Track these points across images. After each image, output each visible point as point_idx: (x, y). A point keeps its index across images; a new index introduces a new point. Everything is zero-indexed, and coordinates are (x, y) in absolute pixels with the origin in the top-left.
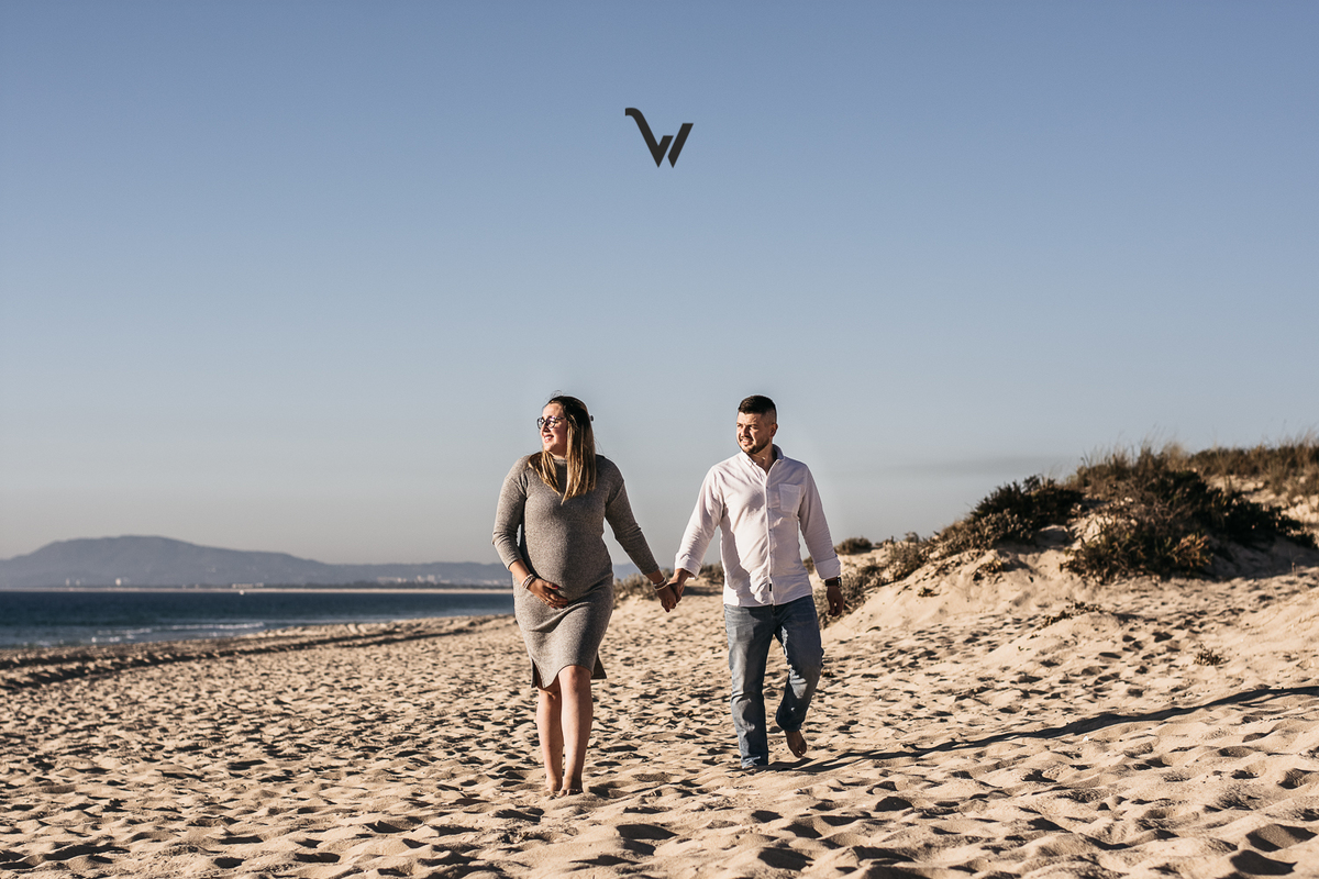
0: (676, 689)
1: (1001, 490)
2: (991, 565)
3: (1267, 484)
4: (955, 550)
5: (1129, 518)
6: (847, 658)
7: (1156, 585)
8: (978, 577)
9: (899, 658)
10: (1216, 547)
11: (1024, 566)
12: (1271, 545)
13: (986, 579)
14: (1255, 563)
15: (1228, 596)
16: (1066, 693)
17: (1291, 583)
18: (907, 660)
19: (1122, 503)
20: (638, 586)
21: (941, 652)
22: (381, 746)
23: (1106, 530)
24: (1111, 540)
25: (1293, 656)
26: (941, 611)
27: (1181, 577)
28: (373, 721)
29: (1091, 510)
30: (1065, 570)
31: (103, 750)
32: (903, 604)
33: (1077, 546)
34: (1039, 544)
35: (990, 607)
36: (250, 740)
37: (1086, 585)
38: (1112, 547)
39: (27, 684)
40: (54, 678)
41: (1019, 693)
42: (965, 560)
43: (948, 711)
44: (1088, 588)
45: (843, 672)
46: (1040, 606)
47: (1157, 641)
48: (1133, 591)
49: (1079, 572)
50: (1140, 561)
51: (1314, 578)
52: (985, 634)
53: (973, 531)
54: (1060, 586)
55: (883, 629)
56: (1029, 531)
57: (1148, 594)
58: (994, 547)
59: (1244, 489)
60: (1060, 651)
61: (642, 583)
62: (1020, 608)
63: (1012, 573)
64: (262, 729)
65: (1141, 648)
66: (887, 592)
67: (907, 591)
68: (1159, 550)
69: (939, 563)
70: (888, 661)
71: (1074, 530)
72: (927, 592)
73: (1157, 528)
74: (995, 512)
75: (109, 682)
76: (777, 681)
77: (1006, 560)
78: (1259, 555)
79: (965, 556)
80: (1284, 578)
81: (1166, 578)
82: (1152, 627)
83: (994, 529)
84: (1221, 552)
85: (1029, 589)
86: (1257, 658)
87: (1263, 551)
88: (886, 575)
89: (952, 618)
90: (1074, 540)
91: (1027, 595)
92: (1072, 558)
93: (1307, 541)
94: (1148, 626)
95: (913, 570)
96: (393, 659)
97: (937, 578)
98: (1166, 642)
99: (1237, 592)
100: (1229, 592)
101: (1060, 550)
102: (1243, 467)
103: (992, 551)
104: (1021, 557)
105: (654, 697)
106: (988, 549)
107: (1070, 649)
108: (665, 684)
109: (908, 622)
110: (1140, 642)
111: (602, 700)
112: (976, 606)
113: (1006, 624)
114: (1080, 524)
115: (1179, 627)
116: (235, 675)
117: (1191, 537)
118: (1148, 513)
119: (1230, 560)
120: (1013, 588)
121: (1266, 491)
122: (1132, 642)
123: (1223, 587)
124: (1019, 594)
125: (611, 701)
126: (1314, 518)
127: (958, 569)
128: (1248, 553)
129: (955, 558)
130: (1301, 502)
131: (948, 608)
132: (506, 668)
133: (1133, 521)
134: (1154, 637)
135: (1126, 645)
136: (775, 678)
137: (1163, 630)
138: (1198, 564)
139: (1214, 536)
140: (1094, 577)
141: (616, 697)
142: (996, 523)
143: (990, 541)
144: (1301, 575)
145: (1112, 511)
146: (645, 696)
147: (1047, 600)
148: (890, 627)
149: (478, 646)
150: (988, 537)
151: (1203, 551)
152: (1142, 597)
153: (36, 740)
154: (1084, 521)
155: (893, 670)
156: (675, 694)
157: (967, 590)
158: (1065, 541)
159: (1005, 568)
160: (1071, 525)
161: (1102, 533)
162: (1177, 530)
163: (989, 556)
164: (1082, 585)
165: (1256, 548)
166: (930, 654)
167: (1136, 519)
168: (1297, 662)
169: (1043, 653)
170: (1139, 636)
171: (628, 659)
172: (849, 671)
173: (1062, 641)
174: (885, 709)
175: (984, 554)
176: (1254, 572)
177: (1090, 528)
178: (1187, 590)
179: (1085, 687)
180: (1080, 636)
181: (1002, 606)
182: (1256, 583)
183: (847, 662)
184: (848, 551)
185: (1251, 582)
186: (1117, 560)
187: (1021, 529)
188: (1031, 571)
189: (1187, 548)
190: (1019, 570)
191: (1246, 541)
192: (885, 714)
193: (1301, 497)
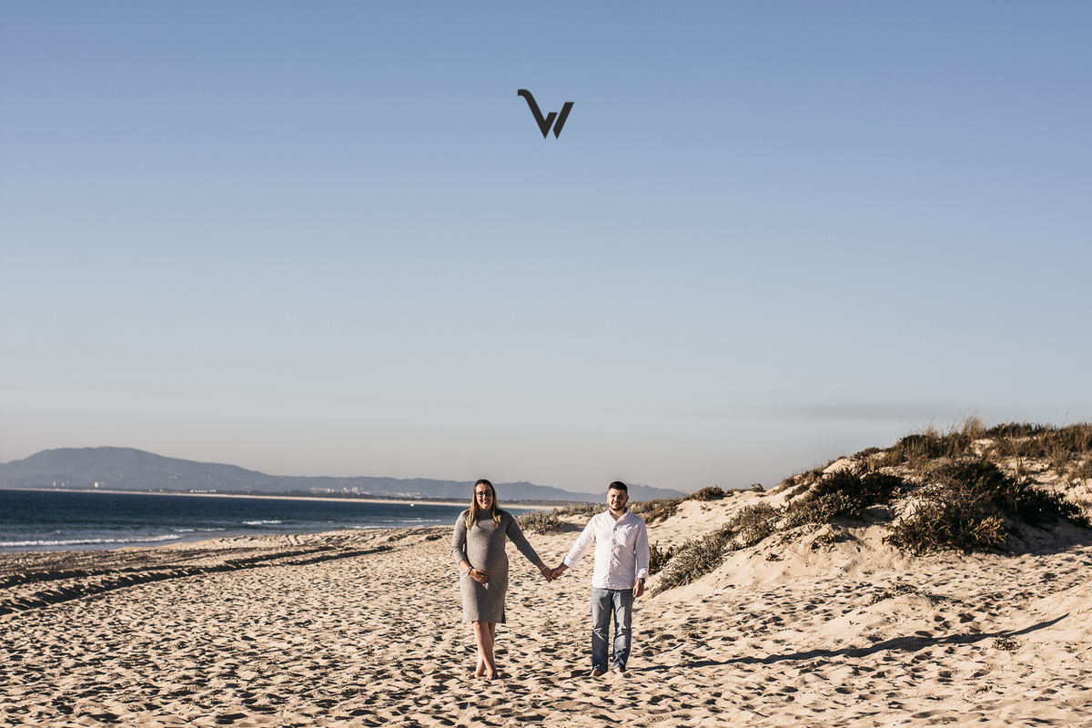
0: (570, 643)
1: (836, 474)
2: (826, 536)
3: (1051, 465)
4: (797, 523)
5: (940, 502)
6: (709, 619)
7: (960, 558)
8: (815, 546)
9: (752, 622)
10: (1010, 527)
11: (853, 538)
12: (1055, 526)
13: (822, 548)
14: (1040, 541)
15: (1019, 571)
16: (889, 672)
17: (1070, 560)
18: (758, 625)
19: (934, 489)
20: (532, 522)
21: (786, 618)
22: (336, 699)
23: (919, 511)
24: (924, 519)
25: (1073, 647)
26: (784, 573)
27: (981, 552)
28: (327, 668)
29: (909, 493)
30: (886, 543)
31: (110, 690)
32: (754, 566)
33: (896, 523)
34: (866, 520)
35: (825, 572)
36: (229, 686)
37: (903, 556)
38: (925, 526)
39: (35, 604)
40: (56, 598)
41: (850, 669)
42: (805, 531)
43: (793, 686)
44: (905, 558)
45: (706, 633)
46: (865, 573)
47: (962, 621)
48: (941, 562)
49: (898, 545)
50: (948, 538)
51: (1089, 557)
52: (822, 602)
53: (812, 508)
54: (882, 556)
55: (737, 587)
56: (858, 509)
57: (953, 566)
58: (829, 522)
59: (1033, 469)
60: (882, 628)
61: (535, 520)
62: (849, 574)
63: (843, 544)
64: (236, 671)
65: (948, 628)
66: (741, 556)
67: (757, 556)
68: (964, 529)
69: (784, 533)
70: (743, 625)
71: (894, 509)
72: (773, 557)
73: (963, 510)
74: (830, 492)
75: (102, 603)
76: (652, 639)
77: (838, 533)
78: (1044, 534)
79: (805, 528)
80: (1065, 556)
81: (968, 552)
82: (958, 608)
83: (829, 507)
84: (1014, 531)
85: (856, 558)
86: (1043, 646)
87: (1047, 530)
88: (740, 540)
89: (793, 580)
90: (894, 517)
91: (855, 563)
92: (892, 533)
93: (1083, 522)
94: (955, 608)
95: (762, 538)
96: (332, 585)
97: (782, 546)
98: (969, 624)
99: (1026, 568)
100: (1019, 567)
101: (882, 525)
102: (1032, 451)
103: (828, 525)
104: (851, 530)
105: (553, 651)
106: (824, 523)
107: (891, 626)
108: (562, 638)
109: (757, 583)
110: (948, 622)
111: (510, 652)
112: (813, 570)
113: (838, 592)
114: (900, 504)
115: (980, 610)
116: (204, 598)
117: (990, 519)
118: (955, 497)
119: (1021, 538)
120: (843, 556)
121: (1051, 472)
122: (942, 622)
123: (1012, 562)
124: (849, 562)
125: (518, 654)
126: (1090, 498)
127: (799, 539)
128: (1035, 532)
129: (797, 529)
130: (1079, 484)
131: (790, 571)
132: (428, 605)
133: (943, 504)
134: (960, 618)
135: (937, 624)
136: (651, 637)
137: (967, 611)
138: (995, 542)
139: (1009, 517)
140: (910, 549)
141: (522, 650)
142: (831, 502)
143: (826, 517)
144: (1079, 553)
145: (926, 494)
146: (545, 650)
147: (871, 568)
148: (742, 586)
149: (400, 573)
150: (824, 513)
151: (999, 531)
152: (949, 568)
153: (53, 675)
154: (903, 502)
155: (747, 634)
156: (570, 649)
157: (806, 557)
158: (887, 517)
159: (838, 539)
160: (891, 505)
161: (917, 513)
162: (978, 512)
163: (825, 529)
164: (900, 556)
165: (1043, 528)
166: (777, 620)
167: (946, 503)
168: (1076, 654)
169: (870, 629)
170: (948, 616)
171: (527, 599)
172: (711, 633)
173: (885, 618)
174: (743, 680)
175: (820, 527)
176: (1040, 549)
177: (907, 508)
178: (986, 563)
179: (904, 665)
180: (900, 614)
181: (836, 571)
182: (1041, 559)
183: (709, 623)
184: (705, 497)
185: (1037, 558)
186: (929, 536)
187: (852, 508)
188: (859, 543)
189: (986, 528)
190: (849, 541)
191: (1034, 521)
192: (743, 687)
193: (1079, 479)
